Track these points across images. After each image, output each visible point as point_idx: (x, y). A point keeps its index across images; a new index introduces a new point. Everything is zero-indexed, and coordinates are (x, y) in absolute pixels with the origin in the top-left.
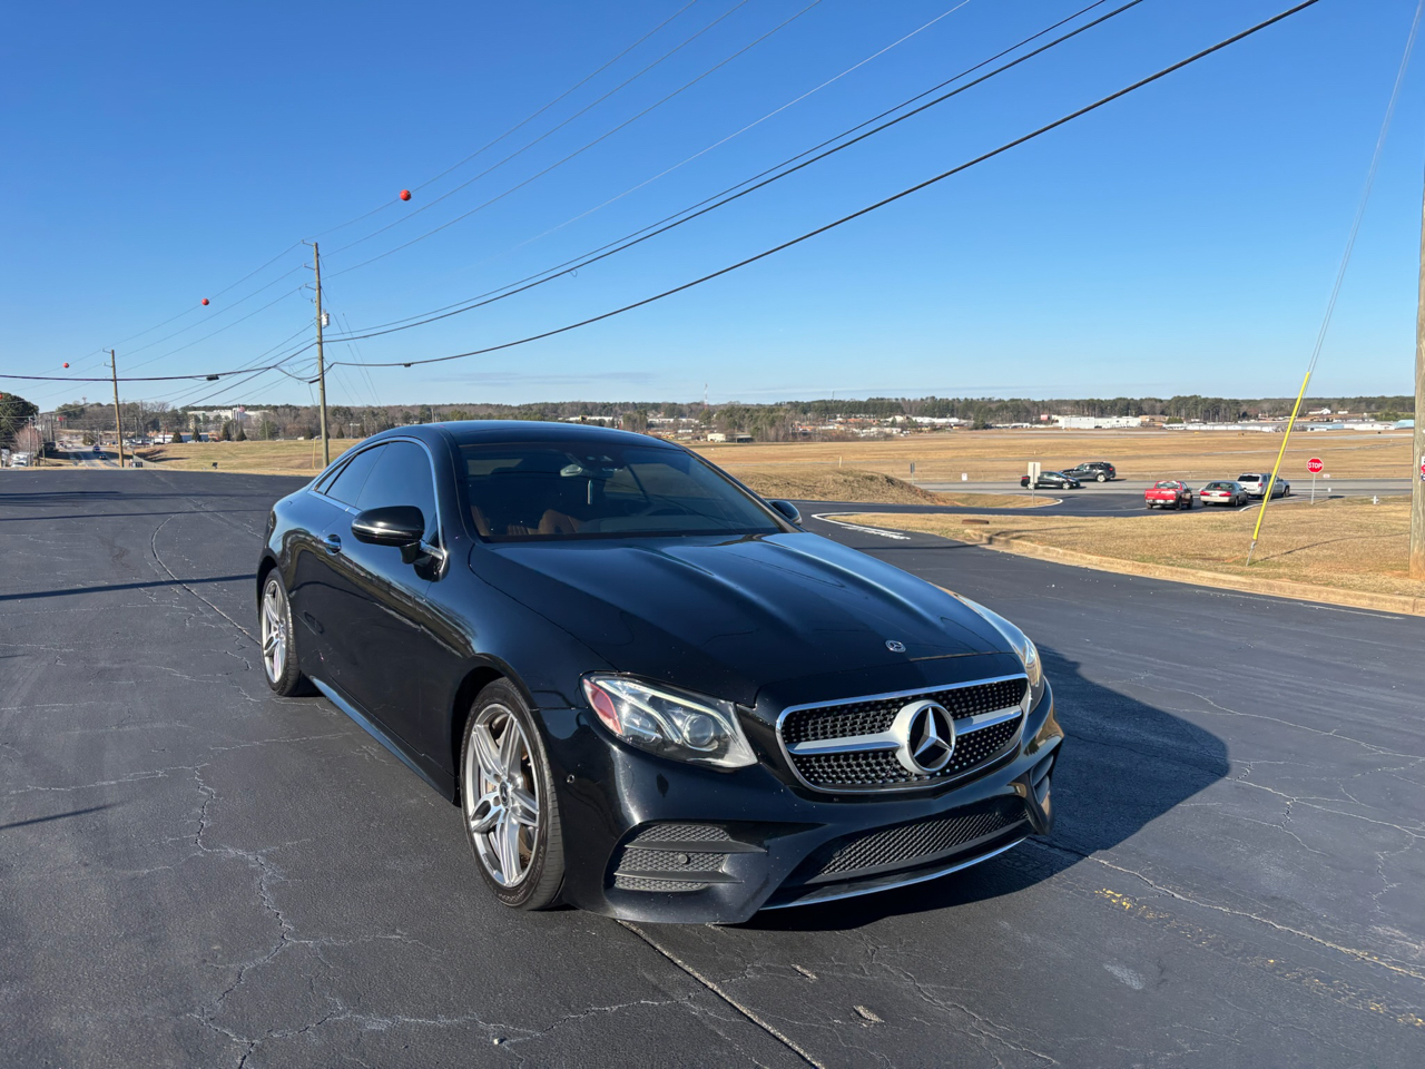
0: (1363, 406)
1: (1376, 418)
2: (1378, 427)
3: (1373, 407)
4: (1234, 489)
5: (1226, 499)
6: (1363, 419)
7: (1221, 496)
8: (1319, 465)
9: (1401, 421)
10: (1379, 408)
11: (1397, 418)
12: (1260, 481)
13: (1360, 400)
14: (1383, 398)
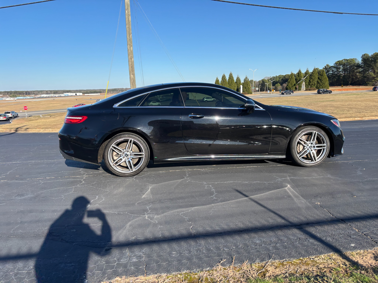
0: (6, 93)
1: (10, 96)
2: (12, 99)
3: (9, 94)
4: (6, 116)
5: (5, 119)
6: (7, 97)
7: (3, 118)
8: (27, 108)
9: (17, 97)
10: (11, 94)
11: (16, 97)
12: (11, 113)
13: (5, 92)
14: (11, 91)
